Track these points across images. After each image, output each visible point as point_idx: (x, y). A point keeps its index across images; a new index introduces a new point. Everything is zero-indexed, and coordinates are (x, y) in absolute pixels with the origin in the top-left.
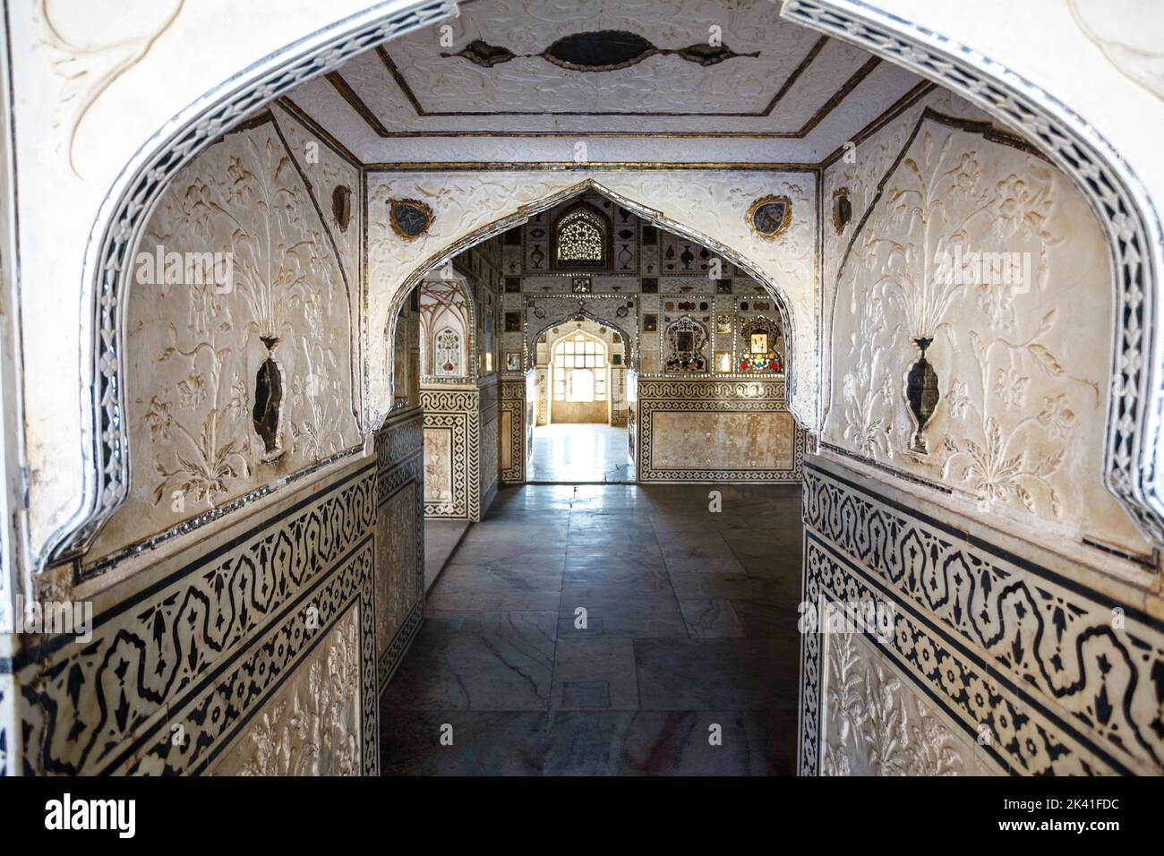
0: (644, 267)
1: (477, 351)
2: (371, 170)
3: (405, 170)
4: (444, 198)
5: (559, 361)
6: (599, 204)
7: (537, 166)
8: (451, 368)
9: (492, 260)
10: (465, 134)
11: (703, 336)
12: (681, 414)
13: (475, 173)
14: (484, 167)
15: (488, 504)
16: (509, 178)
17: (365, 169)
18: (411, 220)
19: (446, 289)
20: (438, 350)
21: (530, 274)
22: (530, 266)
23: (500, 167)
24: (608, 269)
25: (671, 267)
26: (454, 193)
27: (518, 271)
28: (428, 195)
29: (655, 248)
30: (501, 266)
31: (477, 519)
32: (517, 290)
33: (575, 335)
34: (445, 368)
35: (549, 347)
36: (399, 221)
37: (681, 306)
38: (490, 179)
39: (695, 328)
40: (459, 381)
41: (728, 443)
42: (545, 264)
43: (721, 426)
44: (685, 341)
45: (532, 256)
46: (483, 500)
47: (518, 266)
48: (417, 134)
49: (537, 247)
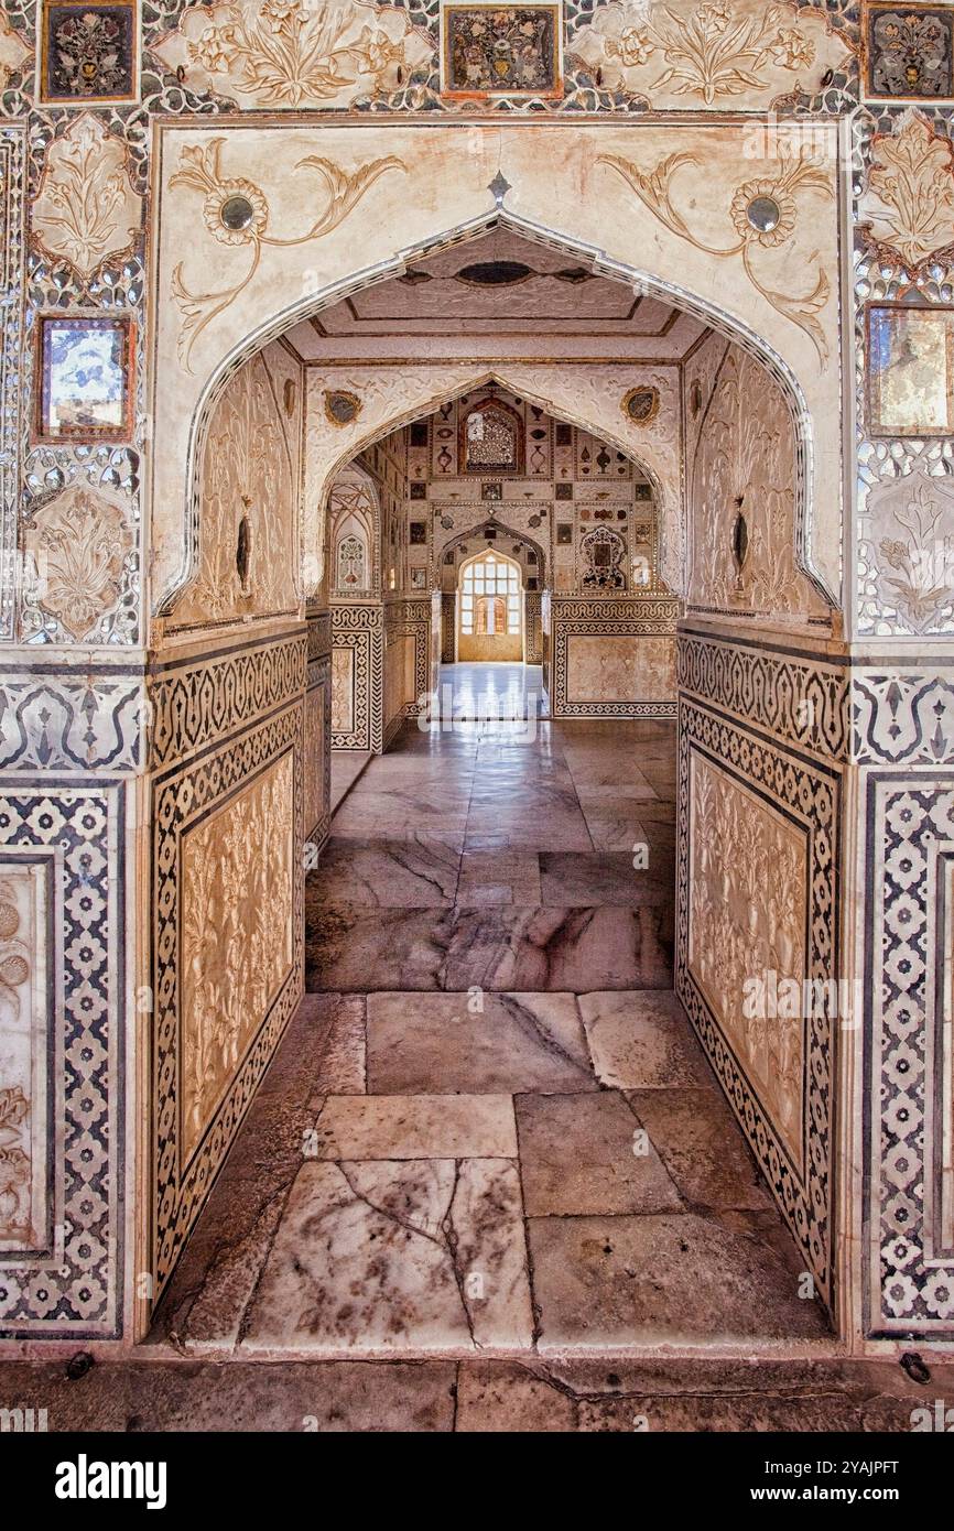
0: (558, 471)
1: (383, 563)
2: (310, 365)
3: (338, 365)
4: (371, 390)
5: (467, 587)
6: (512, 403)
7: (448, 362)
8: (354, 580)
9: (397, 461)
10: (389, 334)
11: (621, 549)
12: (598, 638)
13: (396, 368)
14: (404, 362)
15: (392, 736)
16: (424, 372)
17: (305, 365)
18: (342, 408)
19: (351, 492)
20: (341, 561)
21: (436, 479)
22: (437, 469)
23: (418, 362)
24: (519, 473)
25: (586, 471)
26: (379, 385)
27: (424, 476)
28: (358, 387)
29: (569, 449)
30: (406, 470)
31: (379, 751)
32: (423, 497)
33: (486, 556)
34: (347, 580)
35: (457, 568)
36: (332, 409)
37: (598, 515)
38: (408, 373)
39: (613, 540)
40: (363, 594)
41: (650, 671)
42: (453, 467)
43: (640, 652)
44: (602, 555)
45: (439, 459)
46: (386, 731)
47: (424, 470)
48: (351, 335)
49: (444, 448)
